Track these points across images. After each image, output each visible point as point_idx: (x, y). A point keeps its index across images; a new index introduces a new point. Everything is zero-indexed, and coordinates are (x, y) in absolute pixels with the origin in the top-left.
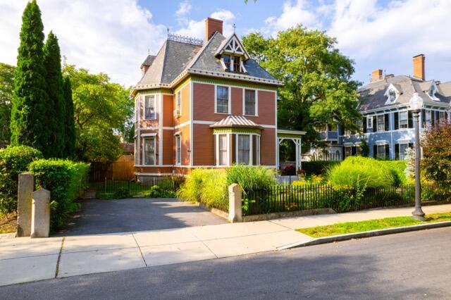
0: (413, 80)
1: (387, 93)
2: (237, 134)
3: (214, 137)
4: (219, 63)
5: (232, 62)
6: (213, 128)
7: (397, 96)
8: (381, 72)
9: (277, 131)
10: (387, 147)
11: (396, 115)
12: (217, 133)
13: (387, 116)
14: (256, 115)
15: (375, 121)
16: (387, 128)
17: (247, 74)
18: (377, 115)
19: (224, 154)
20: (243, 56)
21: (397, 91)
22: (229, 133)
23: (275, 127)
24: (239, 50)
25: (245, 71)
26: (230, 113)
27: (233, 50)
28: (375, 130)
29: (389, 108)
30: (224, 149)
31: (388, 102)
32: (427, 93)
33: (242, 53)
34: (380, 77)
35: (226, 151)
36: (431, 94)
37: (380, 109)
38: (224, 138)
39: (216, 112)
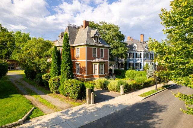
0: (141, 43)
1: (134, 46)
2: (100, 64)
3: (92, 65)
4: (93, 40)
5: (96, 39)
6: (92, 62)
7: (137, 48)
8: (130, 37)
9: (109, 62)
10: (133, 63)
11: (136, 54)
12: (94, 64)
13: (133, 54)
14: (103, 57)
15: (129, 55)
16: (133, 58)
17: (101, 44)
18: (130, 53)
19: (96, 71)
20: (99, 37)
21: (137, 46)
22: (98, 64)
23: (108, 61)
24: (99, 35)
25: (101, 43)
26: (96, 57)
27: (97, 35)
28: (129, 58)
29: (134, 51)
30: (96, 69)
31: (134, 49)
32: (145, 47)
33: (99, 36)
34: (130, 39)
35: (97, 70)
36: (146, 48)
37: (131, 51)
38: (96, 66)
39: (93, 57)
